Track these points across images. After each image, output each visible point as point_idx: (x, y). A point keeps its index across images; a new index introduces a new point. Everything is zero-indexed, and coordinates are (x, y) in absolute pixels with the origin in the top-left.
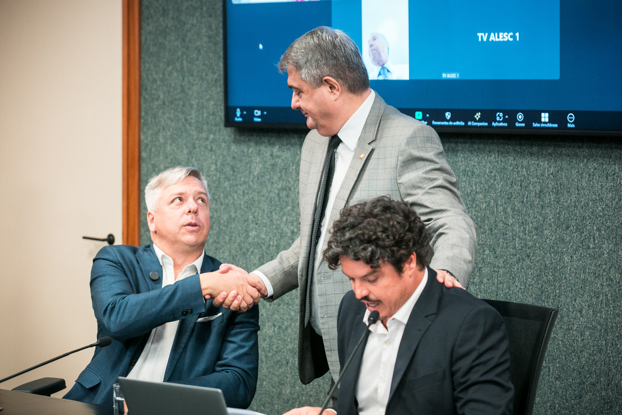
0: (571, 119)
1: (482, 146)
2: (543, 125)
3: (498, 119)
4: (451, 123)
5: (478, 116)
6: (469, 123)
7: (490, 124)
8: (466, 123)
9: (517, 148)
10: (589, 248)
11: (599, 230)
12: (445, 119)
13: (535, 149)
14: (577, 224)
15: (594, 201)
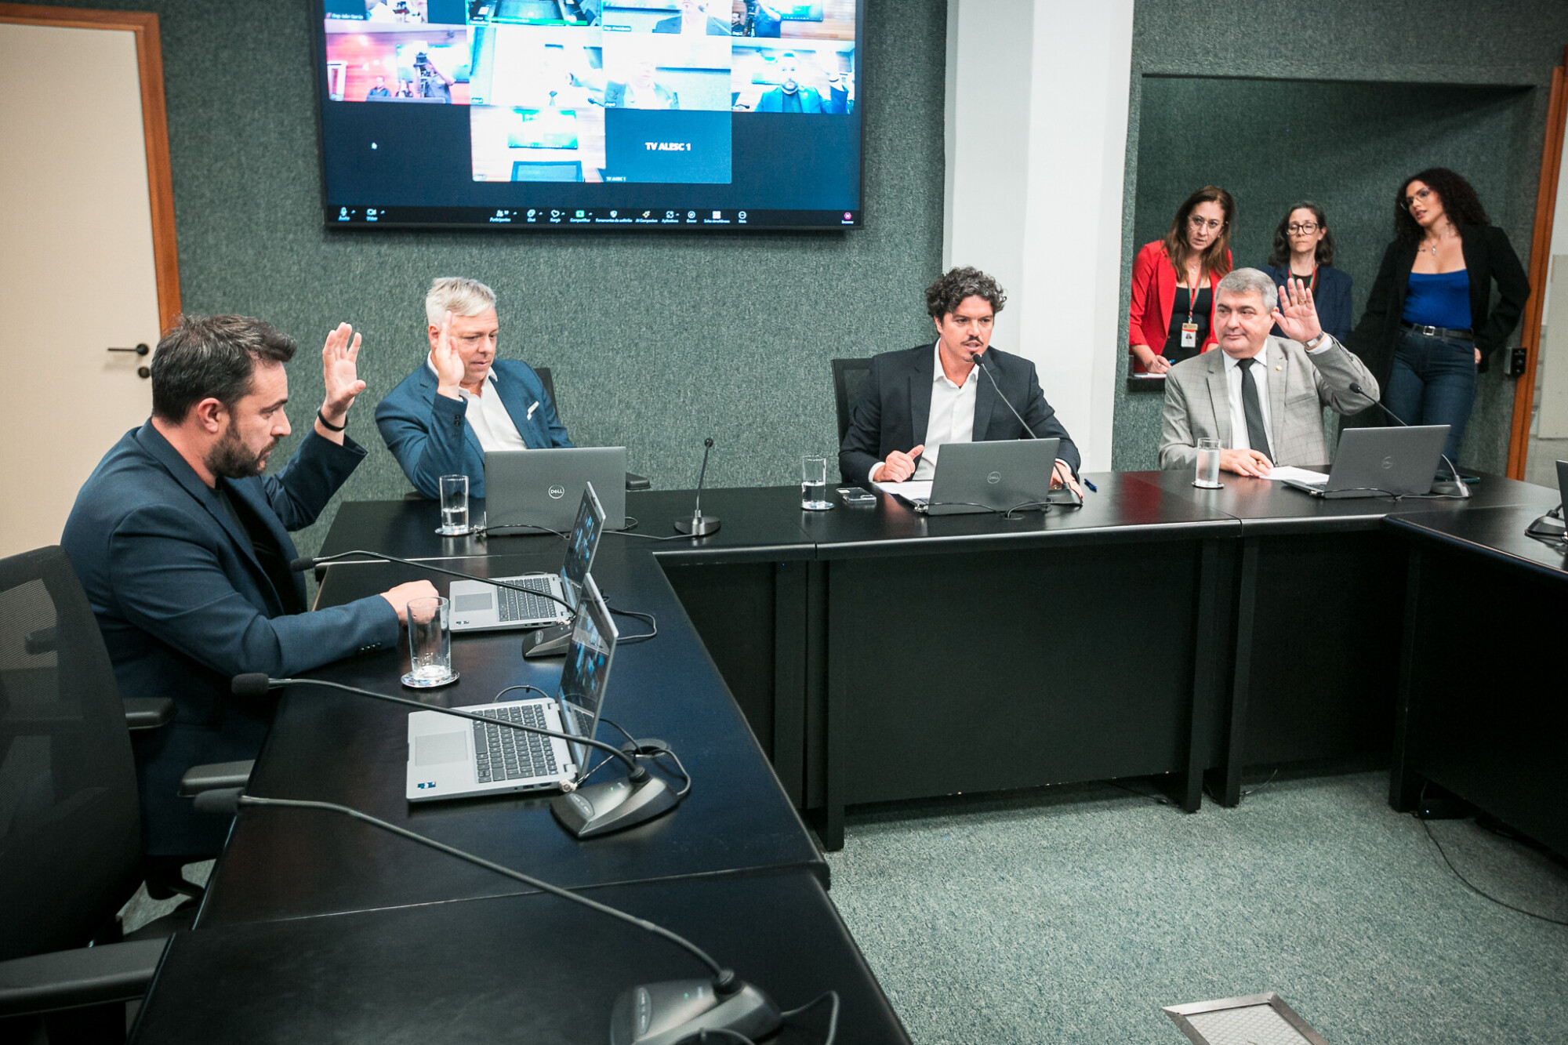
0: (742, 217)
1: (635, 240)
2: (714, 221)
3: (668, 216)
4: (617, 221)
5: (647, 214)
6: (637, 221)
7: (660, 220)
8: (634, 221)
9: (673, 241)
10: (744, 319)
11: (754, 304)
12: (610, 218)
13: (691, 242)
14: (733, 301)
15: (749, 282)
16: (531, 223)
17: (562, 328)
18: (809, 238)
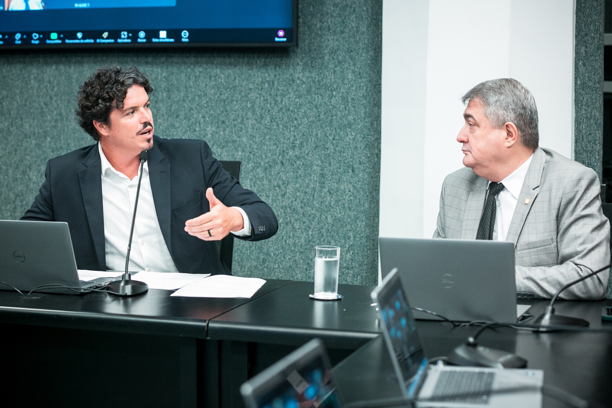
0: (185, 35)
1: (104, 58)
2: (161, 40)
3: (123, 36)
4: (82, 41)
5: (105, 35)
6: (98, 41)
7: (116, 40)
8: (95, 40)
9: (135, 59)
10: (195, 131)
11: (204, 117)
12: (76, 38)
13: (150, 59)
14: (186, 114)
15: (200, 96)
16: (18, 45)
17: (46, 134)
18: (256, 56)
